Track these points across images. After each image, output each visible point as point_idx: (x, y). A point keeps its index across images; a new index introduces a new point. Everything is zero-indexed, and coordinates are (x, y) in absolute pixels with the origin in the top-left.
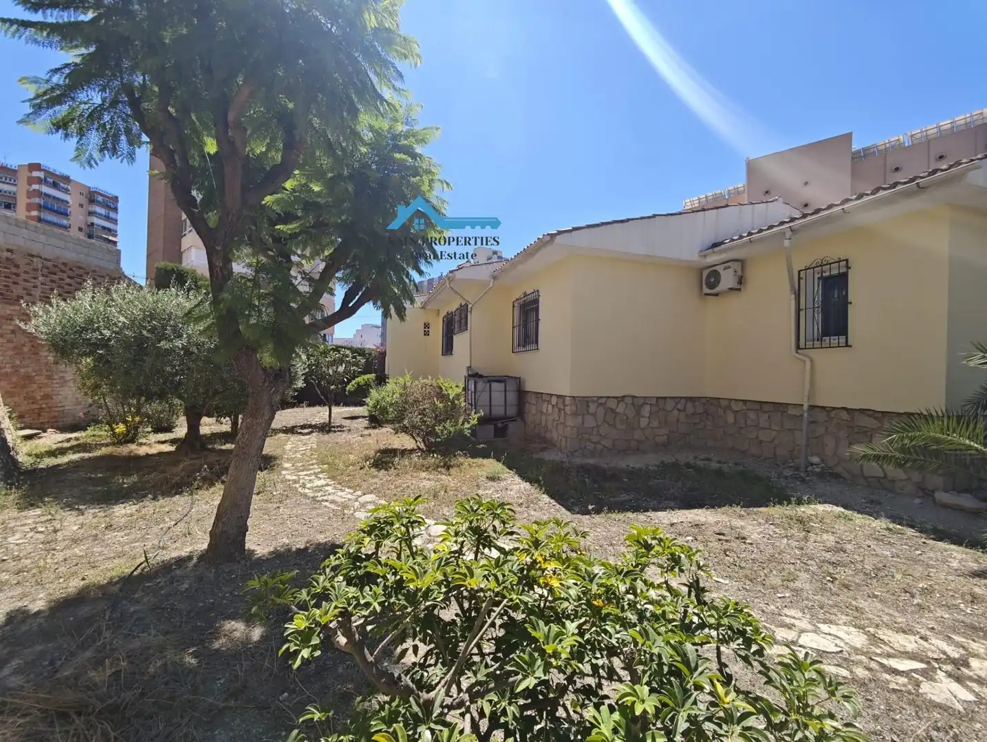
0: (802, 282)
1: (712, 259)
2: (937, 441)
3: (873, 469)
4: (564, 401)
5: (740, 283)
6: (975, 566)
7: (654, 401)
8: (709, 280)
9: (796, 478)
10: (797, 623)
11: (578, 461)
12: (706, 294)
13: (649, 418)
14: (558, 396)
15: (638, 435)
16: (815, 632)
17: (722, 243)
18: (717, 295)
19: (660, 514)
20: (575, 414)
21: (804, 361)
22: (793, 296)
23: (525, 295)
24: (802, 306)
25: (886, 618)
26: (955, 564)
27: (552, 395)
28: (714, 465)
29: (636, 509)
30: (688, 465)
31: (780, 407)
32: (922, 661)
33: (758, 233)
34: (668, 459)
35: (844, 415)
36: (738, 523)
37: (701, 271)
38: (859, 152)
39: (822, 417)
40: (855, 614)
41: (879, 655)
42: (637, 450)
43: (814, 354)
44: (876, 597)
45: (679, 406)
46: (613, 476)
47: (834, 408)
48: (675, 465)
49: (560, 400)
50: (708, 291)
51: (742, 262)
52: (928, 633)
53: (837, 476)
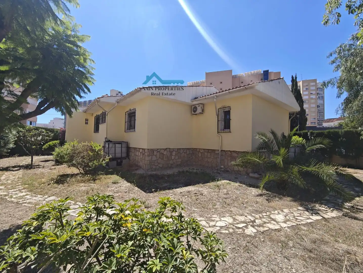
0: (219, 112)
1: (195, 103)
2: (250, 159)
3: (236, 168)
4: (145, 151)
5: (203, 111)
6: (257, 193)
7: (176, 150)
8: (194, 109)
9: (217, 173)
10: (216, 219)
11: (150, 173)
12: (193, 114)
13: (175, 156)
14: (142, 149)
15: (171, 162)
16: (220, 221)
17: (198, 98)
18: (196, 115)
19: (177, 189)
20: (149, 156)
21: (219, 137)
22: (217, 116)
23: (130, 110)
24: (219, 120)
25: (237, 212)
26: (253, 193)
27: (140, 149)
28: (195, 171)
29: (169, 189)
30: (187, 171)
31: (214, 151)
32: (245, 223)
33: (207, 96)
34: (181, 170)
35: (229, 153)
36: (201, 189)
37: (192, 106)
38: (234, 76)
39: (224, 153)
40: (231, 213)
41: (235, 224)
42: (171, 167)
43: (222, 134)
44: (235, 206)
45: (185, 151)
46: (161, 177)
47: (227, 151)
48: (183, 172)
49: (143, 150)
50: (194, 113)
51: (203, 104)
52: (247, 214)
53: (228, 171)
